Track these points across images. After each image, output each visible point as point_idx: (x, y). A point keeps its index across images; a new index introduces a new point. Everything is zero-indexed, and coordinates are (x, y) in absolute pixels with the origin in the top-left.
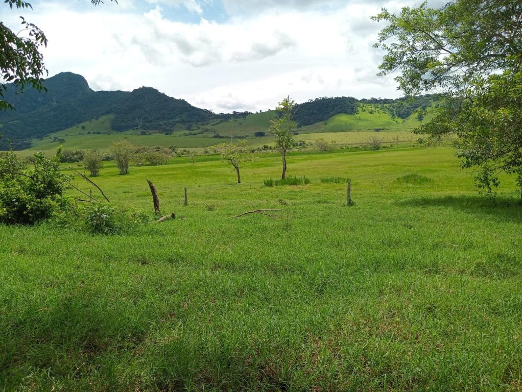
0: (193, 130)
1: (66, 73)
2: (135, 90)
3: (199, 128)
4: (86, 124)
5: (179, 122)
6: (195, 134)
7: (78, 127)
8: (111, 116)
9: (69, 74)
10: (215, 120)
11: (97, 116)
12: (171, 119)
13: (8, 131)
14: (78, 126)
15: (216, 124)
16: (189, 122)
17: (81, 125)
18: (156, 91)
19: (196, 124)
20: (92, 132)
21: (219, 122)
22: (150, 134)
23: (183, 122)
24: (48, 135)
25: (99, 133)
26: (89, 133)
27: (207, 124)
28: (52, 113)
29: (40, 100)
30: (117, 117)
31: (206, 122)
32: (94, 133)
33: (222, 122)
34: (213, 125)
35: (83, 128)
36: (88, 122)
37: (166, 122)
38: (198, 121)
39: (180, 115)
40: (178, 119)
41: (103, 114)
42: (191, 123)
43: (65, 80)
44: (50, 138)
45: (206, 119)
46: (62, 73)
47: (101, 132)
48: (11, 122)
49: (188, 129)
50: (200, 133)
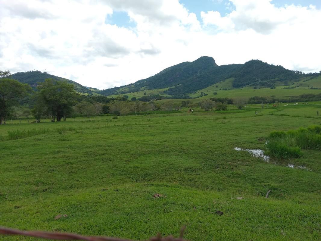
0: (289, 85)
1: (204, 57)
2: (247, 63)
3: (294, 84)
4: (218, 84)
5: (278, 80)
6: (292, 88)
7: (213, 86)
8: (232, 79)
9: (205, 57)
10: (305, 78)
11: (224, 79)
12: (272, 78)
13: (177, 90)
14: (213, 85)
15: (307, 80)
16: (285, 80)
17: (215, 85)
18: (261, 61)
19: (290, 81)
20: (222, 89)
21: (309, 79)
22: (259, 89)
23: (281, 80)
24: (196, 91)
25: (226, 89)
26: (220, 89)
27: (298, 81)
28: (197, 79)
29: (191, 73)
30: (236, 80)
31: (298, 80)
32: (223, 89)
33: (311, 78)
34: (305, 81)
35: (217, 86)
36: (219, 83)
37: (269, 80)
38: (291, 79)
39: (278, 76)
40: (277, 79)
41: (227, 78)
42: (287, 81)
43: (203, 60)
44: (199, 93)
45: (297, 77)
46: (202, 57)
47: (227, 88)
48: (178, 85)
49: (286, 84)
50: (296, 87)
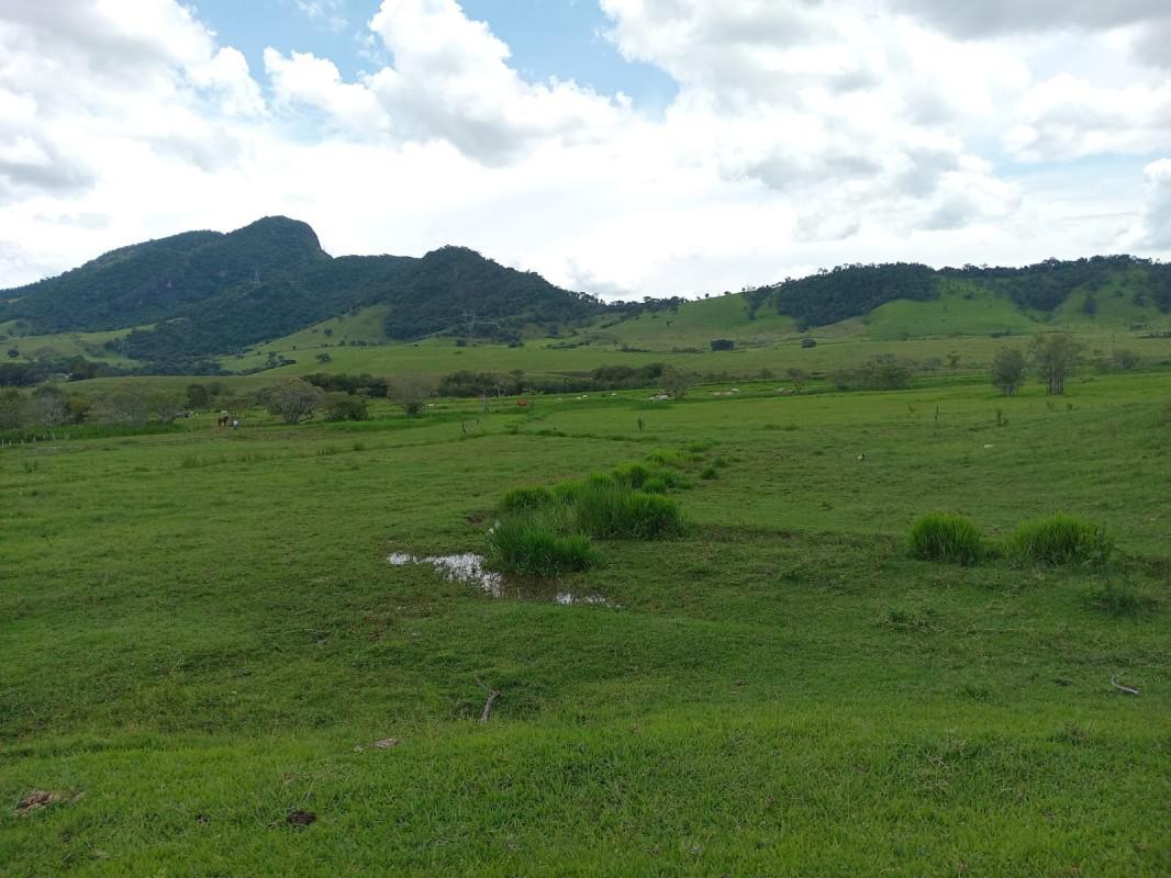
0: (563, 337)
1: (273, 218)
2: (430, 254)
3: (575, 334)
4: (332, 324)
5: (529, 320)
6: (572, 346)
7: (315, 331)
8: (383, 309)
9: (281, 219)
10: (606, 316)
11: (354, 308)
12: (513, 314)
13: (167, 338)
14: (314, 328)
15: (611, 325)
16: (550, 320)
17: (320, 327)
18: (476, 254)
19: (566, 324)
20: (347, 342)
21: (619, 320)
22: (474, 346)
23: (538, 320)
24: (249, 347)
25: (362, 344)
26: (342, 344)
27: (588, 326)
28: (252, 301)
29: (223, 274)
30: (395, 311)
31: (585, 321)
32: (353, 344)
33: (623, 319)
34: (604, 327)
35: (328, 333)
36: (335, 320)
37: (503, 320)
38: (568, 318)
39: (531, 306)
40: (526, 315)
41: (364, 304)
42: (554, 323)
43: (273, 231)
44: (259, 354)
45: (585, 314)
46: (267, 217)
47: (366, 341)
48: (172, 321)
49: (554, 334)
50: (581, 344)
